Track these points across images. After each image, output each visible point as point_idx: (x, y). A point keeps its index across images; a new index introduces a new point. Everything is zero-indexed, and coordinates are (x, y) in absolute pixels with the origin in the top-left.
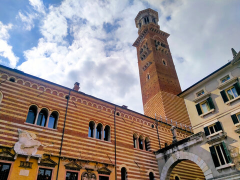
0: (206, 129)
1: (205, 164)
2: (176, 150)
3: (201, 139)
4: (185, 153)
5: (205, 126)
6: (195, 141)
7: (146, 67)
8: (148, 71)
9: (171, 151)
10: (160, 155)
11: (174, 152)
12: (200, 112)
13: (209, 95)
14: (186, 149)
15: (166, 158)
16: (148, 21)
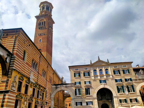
0: (75, 82)
1: (72, 94)
2: (62, 86)
3: (73, 85)
4: (65, 88)
5: (75, 81)
6: (70, 85)
7: (41, 34)
8: (42, 37)
9: (60, 86)
10: (54, 86)
11: (61, 87)
12: (75, 76)
13: (80, 72)
14: (66, 87)
15: (56, 88)
16: (48, 10)
